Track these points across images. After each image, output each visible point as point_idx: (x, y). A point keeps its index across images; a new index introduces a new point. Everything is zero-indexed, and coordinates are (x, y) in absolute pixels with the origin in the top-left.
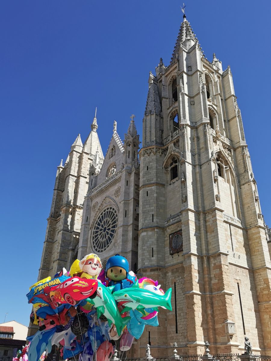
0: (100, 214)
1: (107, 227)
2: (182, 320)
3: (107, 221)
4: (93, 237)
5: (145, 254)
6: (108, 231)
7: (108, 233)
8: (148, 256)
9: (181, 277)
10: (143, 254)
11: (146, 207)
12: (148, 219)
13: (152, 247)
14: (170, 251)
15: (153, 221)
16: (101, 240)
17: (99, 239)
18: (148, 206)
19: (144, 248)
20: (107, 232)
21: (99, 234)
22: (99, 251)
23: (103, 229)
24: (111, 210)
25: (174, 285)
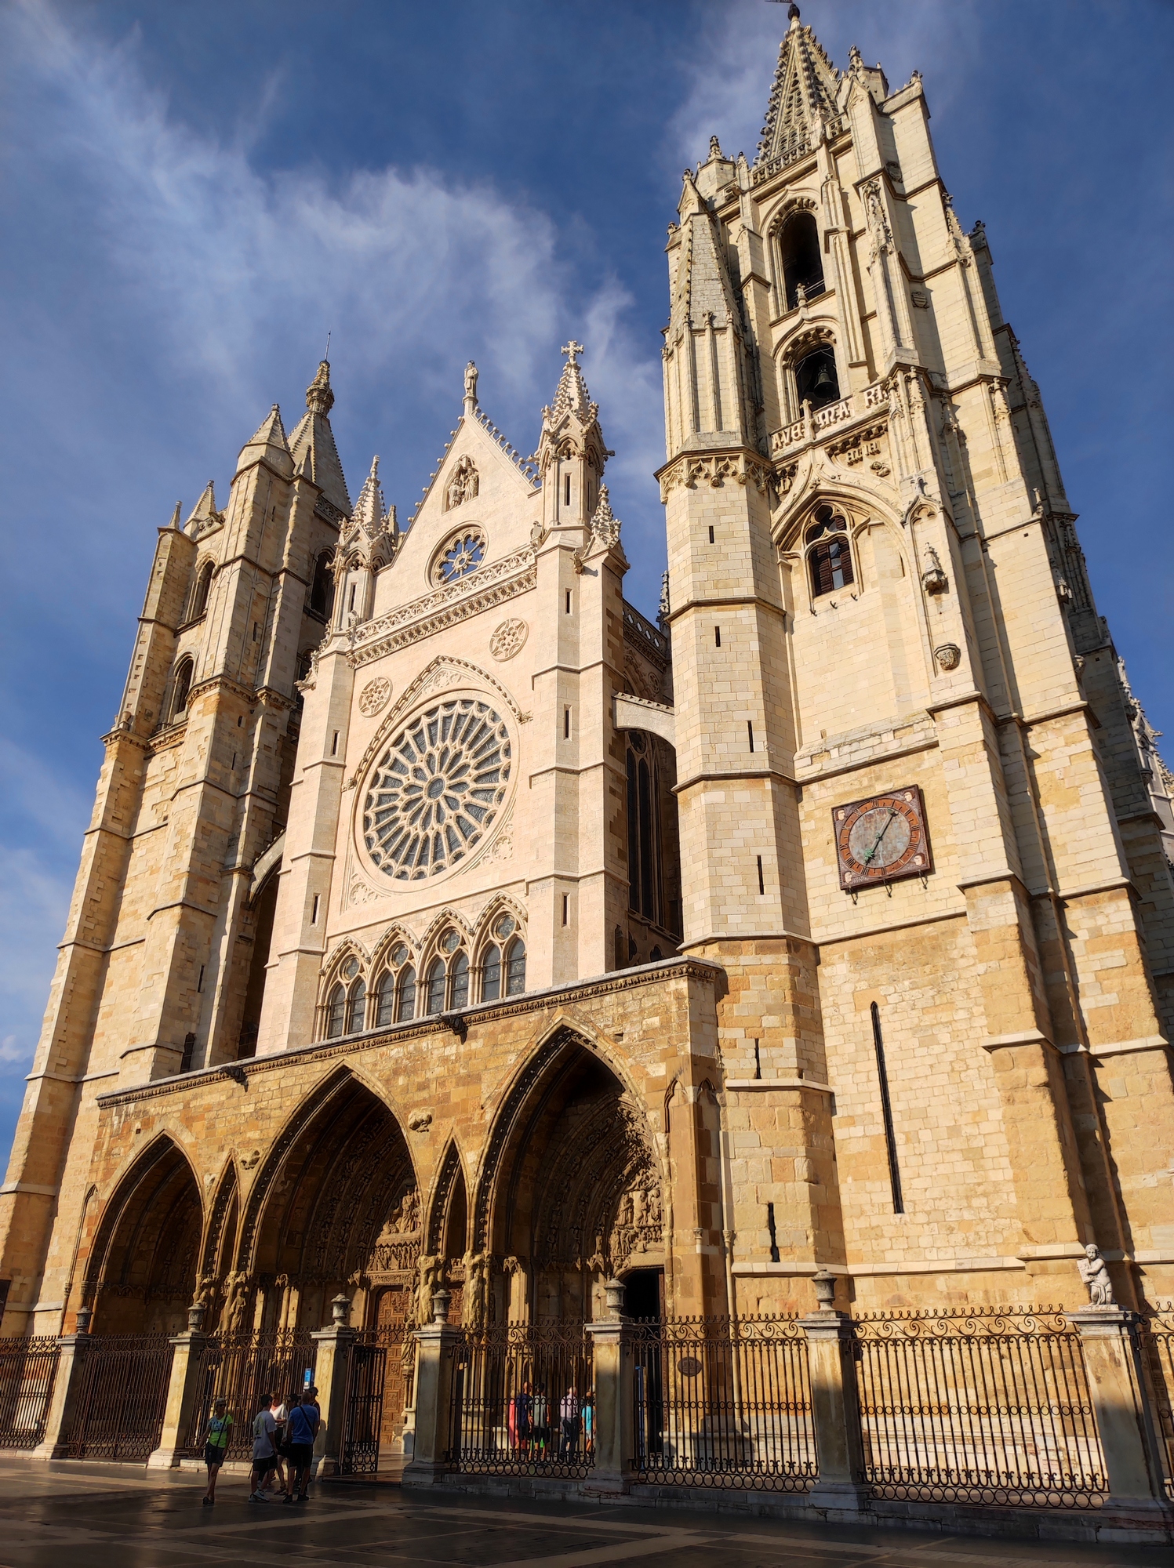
0: (406, 723)
1: (451, 778)
2: (928, 1159)
3: (444, 753)
4: (367, 820)
5: (727, 881)
6: (451, 793)
7: (452, 803)
8: (743, 890)
9: (907, 983)
10: (715, 881)
11: (717, 687)
12: (729, 737)
13: (756, 852)
14: (842, 875)
15: (752, 751)
16: (416, 830)
17: (401, 829)
18: (726, 686)
19: (717, 853)
20: (446, 797)
21: (400, 804)
22: (402, 875)
23: (424, 784)
24: (473, 710)
25: (867, 1014)
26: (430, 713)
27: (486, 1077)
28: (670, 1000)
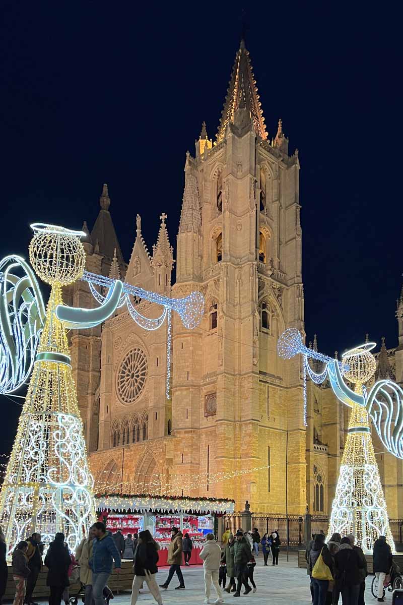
0: (126, 354)
1: (136, 373)
3: (134, 366)
4: (119, 383)
5: (180, 415)
7: (136, 381)
8: (183, 418)
9: (214, 441)
10: (177, 415)
11: (181, 362)
12: (182, 376)
13: (186, 407)
14: (205, 413)
15: (188, 379)
16: (128, 388)
17: (126, 387)
18: (183, 361)
19: (178, 408)
20: (135, 379)
21: (126, 380)
22: (127, 401)
23: (130, 374)
24: (140, 352)
25: (207, 448)
26: (131, 351)
27: (134, 461)
28: (164, 445)
